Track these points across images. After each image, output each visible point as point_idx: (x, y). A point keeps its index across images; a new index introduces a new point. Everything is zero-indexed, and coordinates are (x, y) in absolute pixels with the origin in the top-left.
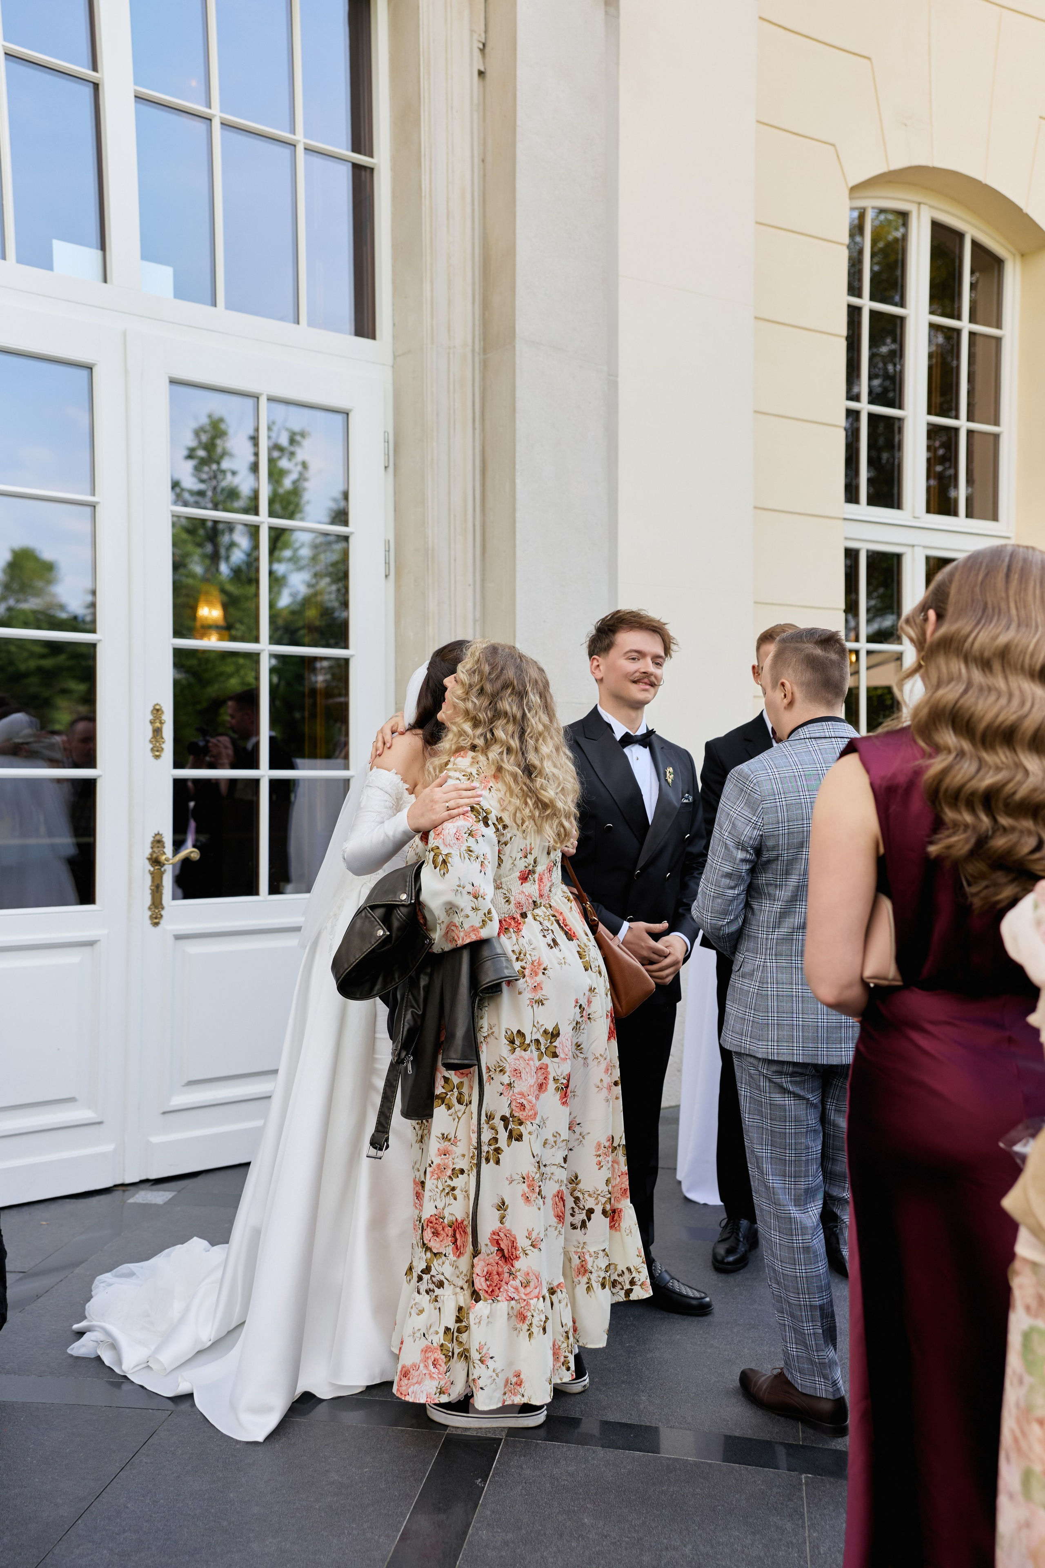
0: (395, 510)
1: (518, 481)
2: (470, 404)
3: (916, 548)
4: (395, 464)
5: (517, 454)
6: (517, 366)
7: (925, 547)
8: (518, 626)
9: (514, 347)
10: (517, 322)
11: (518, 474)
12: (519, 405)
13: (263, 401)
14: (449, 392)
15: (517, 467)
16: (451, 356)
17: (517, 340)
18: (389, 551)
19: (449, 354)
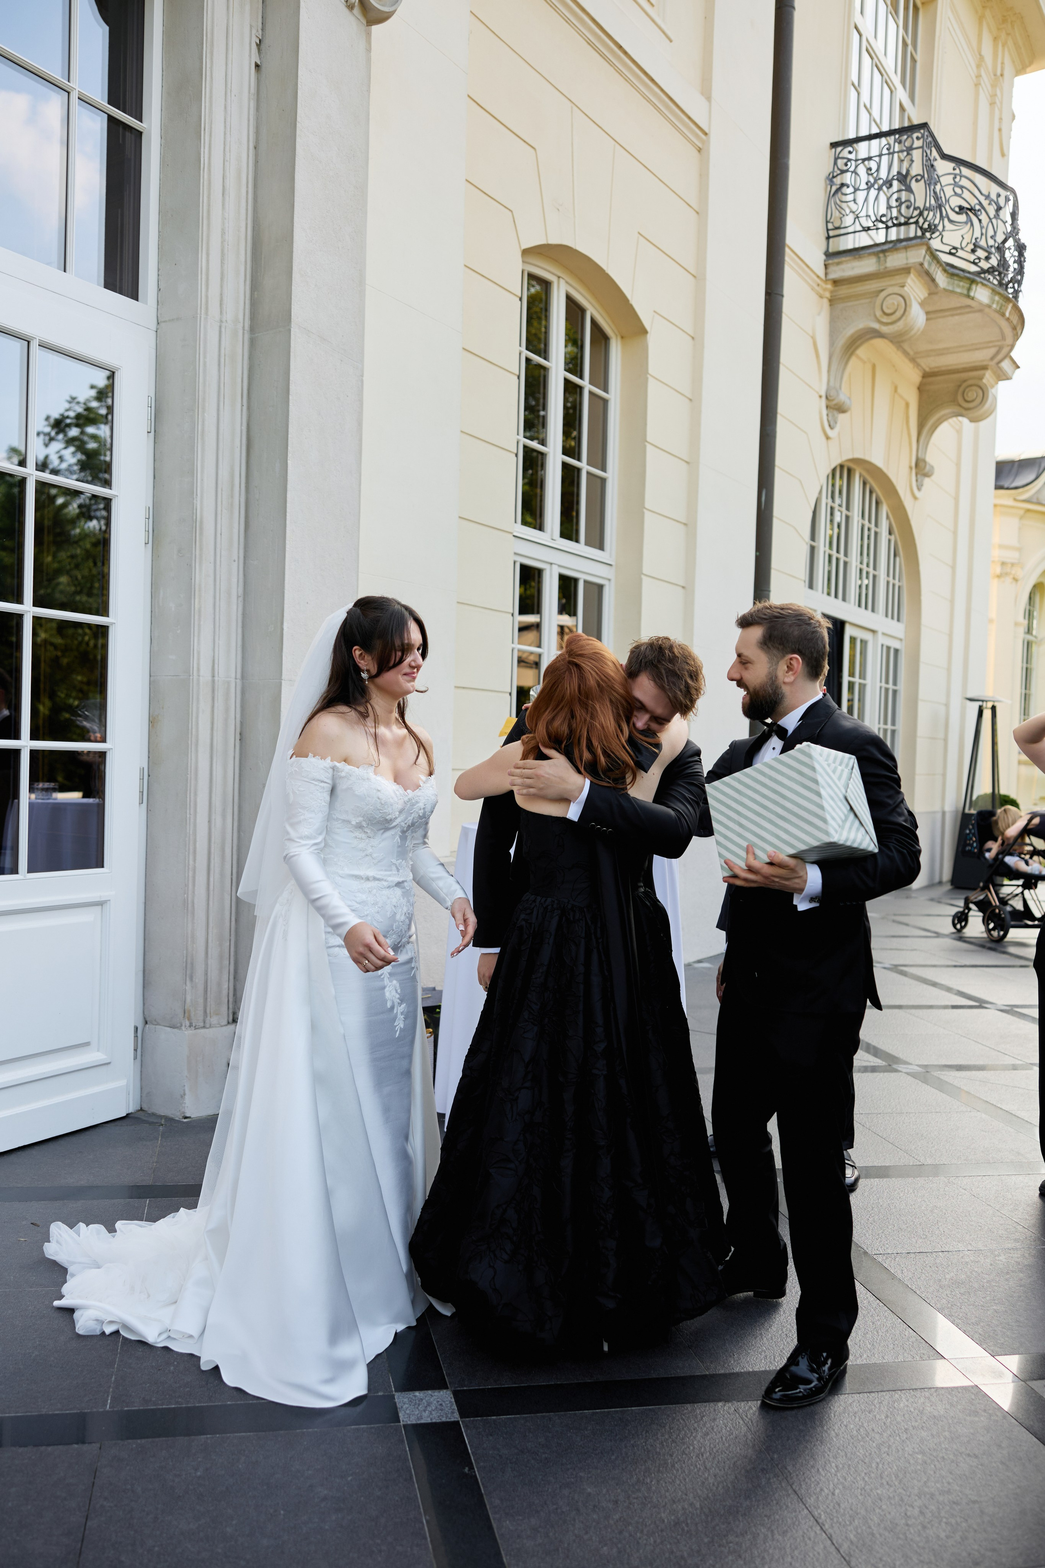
0: (154, 478)
1: (289, 462)
2: (239, 380)
3: (553, 566)
4: (155, 431)
5: (289, 436)
6: (292, 350)
7: (559, 566)
8: (286, 606)
9: (290, 330)
10: (293, 306)
11: (290, 455)
12: (292, 387)
13: (34, 346)
14: (219, 365)
15: (289, 448)
16: (223, 330)
17: (293, 324)
18: (148, 519)
19: (220, 327)
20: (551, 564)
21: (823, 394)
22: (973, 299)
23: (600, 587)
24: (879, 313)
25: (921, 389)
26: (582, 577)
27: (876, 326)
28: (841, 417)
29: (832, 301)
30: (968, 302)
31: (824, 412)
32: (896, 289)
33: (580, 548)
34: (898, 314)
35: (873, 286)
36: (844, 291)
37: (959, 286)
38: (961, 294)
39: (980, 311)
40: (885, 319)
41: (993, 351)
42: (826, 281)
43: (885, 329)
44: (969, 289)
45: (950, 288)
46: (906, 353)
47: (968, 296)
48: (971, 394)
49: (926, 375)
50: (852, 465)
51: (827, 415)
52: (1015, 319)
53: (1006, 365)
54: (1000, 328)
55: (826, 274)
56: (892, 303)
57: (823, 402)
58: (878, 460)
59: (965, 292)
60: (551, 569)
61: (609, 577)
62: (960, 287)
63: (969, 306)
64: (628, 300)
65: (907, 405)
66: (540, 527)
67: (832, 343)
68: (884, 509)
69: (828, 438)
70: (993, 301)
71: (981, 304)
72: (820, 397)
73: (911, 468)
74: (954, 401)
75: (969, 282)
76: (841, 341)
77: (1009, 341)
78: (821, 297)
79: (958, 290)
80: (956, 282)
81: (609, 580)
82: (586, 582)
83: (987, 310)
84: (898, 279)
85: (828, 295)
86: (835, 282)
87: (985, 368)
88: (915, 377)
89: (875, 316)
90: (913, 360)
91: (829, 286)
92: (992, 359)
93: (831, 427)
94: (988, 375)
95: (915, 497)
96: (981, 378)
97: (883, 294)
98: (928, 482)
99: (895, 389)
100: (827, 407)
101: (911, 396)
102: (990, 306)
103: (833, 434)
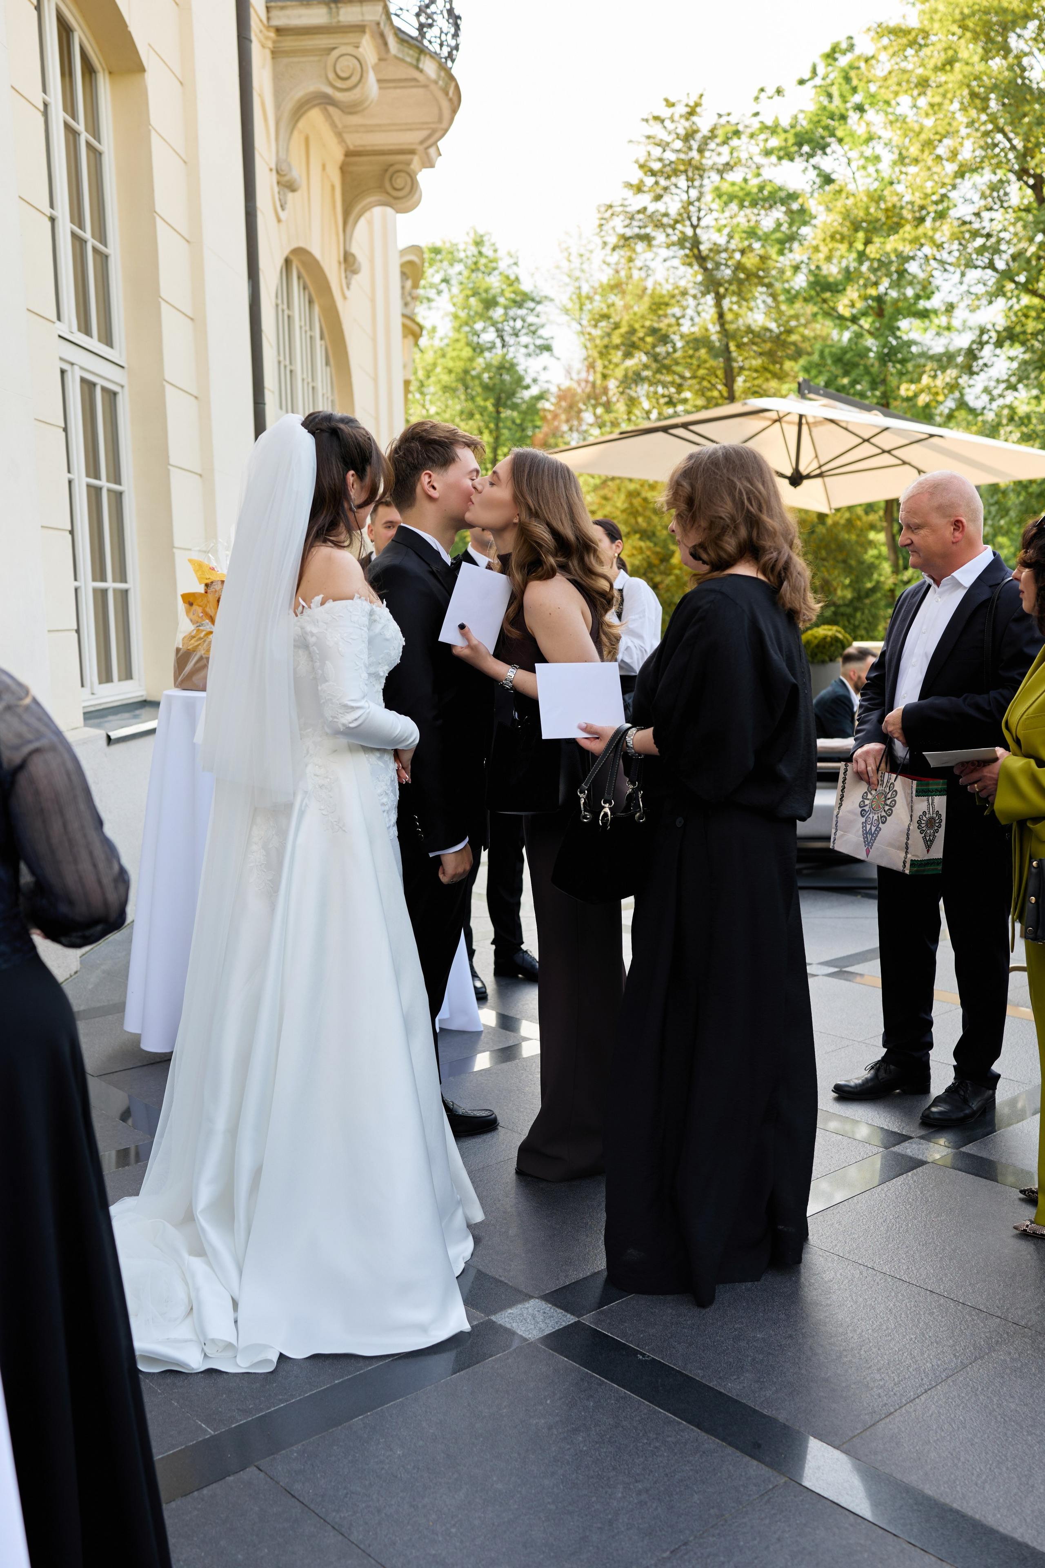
3: (75, 366)
7: (82, 368)
20: (72, 364)
21: (273, 166)
22: (421, 71)
23: (115, 394)
24: (331, 76)
25: (344, 169)
26: (100, 382)
27: (329, 91)
28: (290, 197)
30: (416, 74)
31: (276, 189)
32: (350, 50)
33: (95, 344)
34: (355, 79)
35: (323, 41)
36: (289, 43)
37: (408, 54)
38: (411, 64)
39: (425, 86)
40: (339, 84)
41: (424, 133)
42: (268, 27)
43: (339, 96)
44: (418, 60)
45: (400, 56)
46: (333, 125)
47: (417, 68)
48: (399, 182)
49: (348, 154)
51: (279, 193)
52: (455, 100)
53: (432, 151)
54: (440, 109)
55: (268, 19)
56: (346, 65)
57: (272, 177)
58: (317, 253)
59: (414, 62)
60: (73, 372)
61: (122, 383)
62: (409, 56)
63: (415, 80)
64: (126, 26)
65: (333, 187)
67: (278, 106)
68: (317, 309)
69: (278, 221)
70: (439, 76)
71: (428, 78)
72: (271, 170)
73: (340, 263)
74: (381, 188)
75: (417, 51)
76: (289, 106)
77: (444, 125)
78: (263, 46)
79: (408, 59)
80: (406, 50)
81: (122, 387)
82: (104, 389)
83: (433, 87)
84: (351, 38)
85: (270, 44)
86: (279, 31)
87: (412, 152)
88: (337, 154)
89: (327, 78)
90: (339, 135)
91: (272, 35)
92: (422, 142)
93: (283, 207)
94: (416, 161)
95: (345, 298)
96: (409, 164)
97: (335, 54)
98: (356, 279)
99: (324, 167)
100: (278, 183)
101: (335, 177)
102: (436, 82)
103: (283, 215)
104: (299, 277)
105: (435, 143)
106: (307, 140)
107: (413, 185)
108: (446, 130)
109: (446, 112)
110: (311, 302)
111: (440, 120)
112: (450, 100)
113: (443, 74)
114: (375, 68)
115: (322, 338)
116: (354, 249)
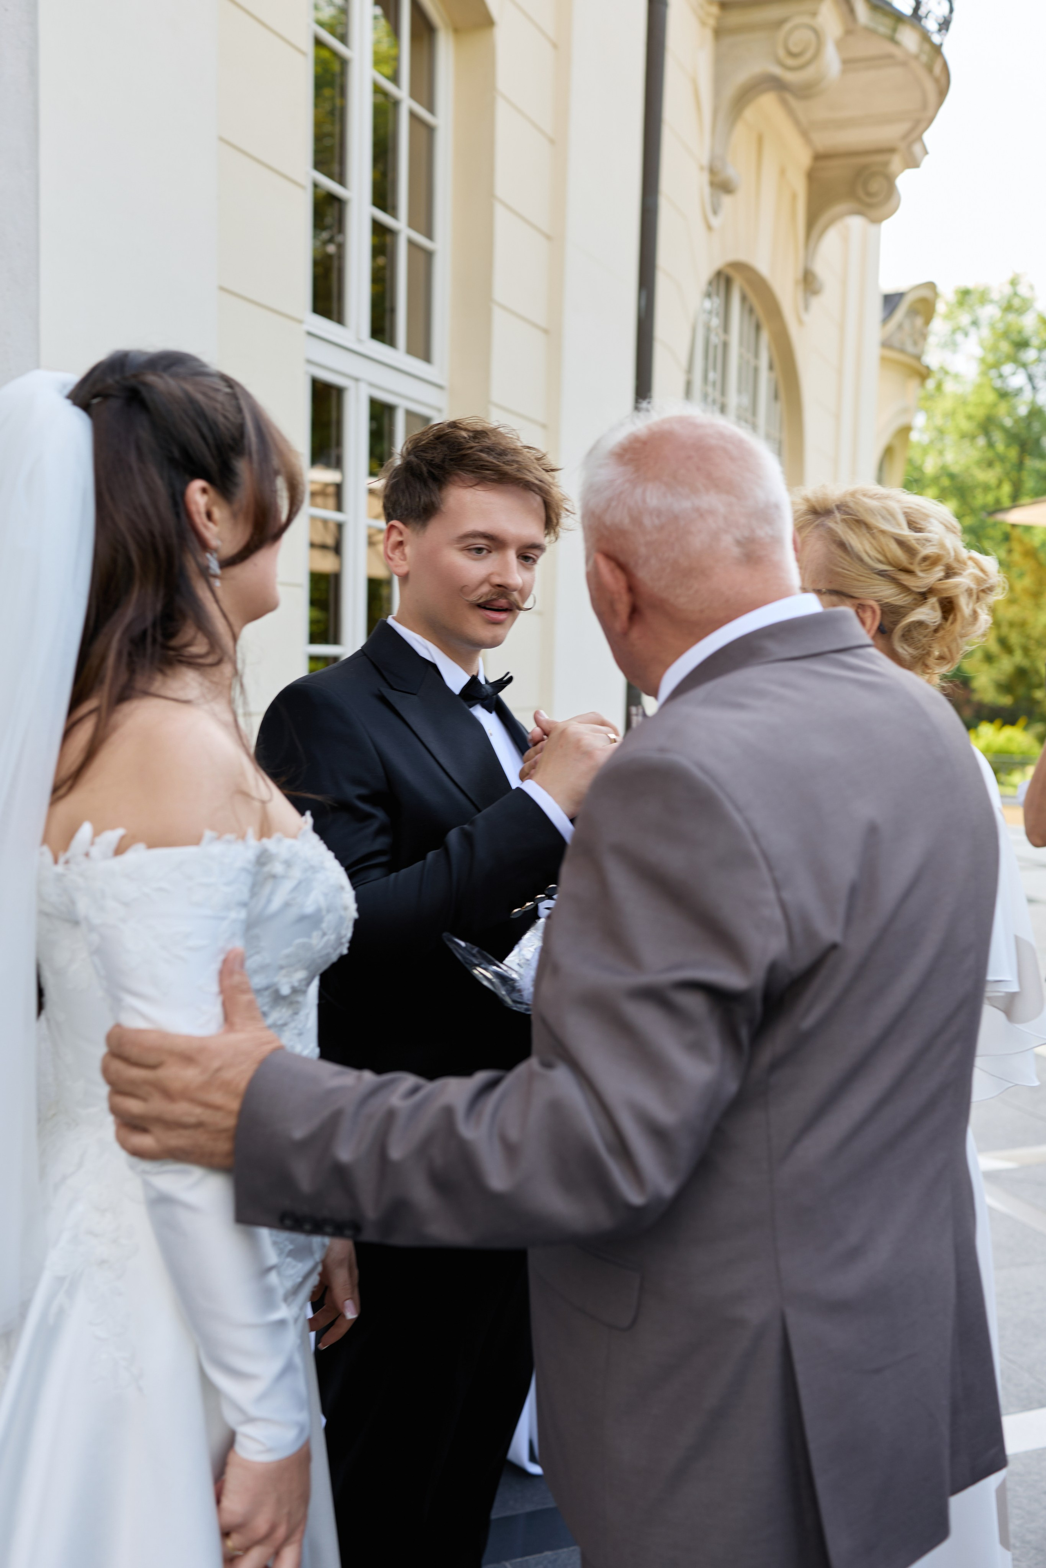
3: (360, 383)
7: (367, 384)
20: (357, 380)
21: (706, 164)
22: (898, 44)
24: (781, 53)
25: (810, 176)
26: (402, 405)
27: (777, 71)
28: (727, 200)
29: (719, 33)
30: (894, 50)
31: (707, 190)
32: (806, 19)
33: (398, 356)
34: (808, 55)
35: (774, 13)
36: (735, 18)
37: (882, 23)
38: (884, 36)
39: (904, 64)
40: (790, 62)
41: (905, 124)
43: (790, 77)
44: (894, 30)
45: (871, 25)
46: (797, 122)
47: (893, 40)
48: (875, 185)
49: (818, 157)
50: (731, 272)
51: (711, 195)
52: (943, 81)
53: (917, 148)
54: (924, 92)
56: (800, 38)
57: (705, 178)
58: (763, 267)
59: (889, 33)
60: (357, 389)
61: (440, 406)
62: (883, 25)
63: (890, 56)
65: (794, 197)
66: (339, 319)
67: (716, 93)
68: (765, 336)
69: (709, 228)
70: (923, 52)
71: (906, 53)
72: (702, 168)
73: (798, 280)
74: (852, 194)
75: (894, 20)
76: (730, 90)
77: (930, 113)
78: (703, 24)
79: (882, 30)
80: (880, 18)
81: (441, 411)
82: (409, 413)
84: (808, 5)
85: (712, 22)
86: (724, 4)
87: (891, 150)
88: (804, 158)
89: (776, 56)
90: (805, 134)
91: (714, 11)
92: (905, 137)
93: (715, 212)
94: (896, 161)
95: (800, 322)
96: (886, 164)
97: (787, 27)
98: (816, 303)
99: (783, 172)
100: (712, 184)
101: (800, 186)
102: (916, 57)
103: (715, 222)
104: (744, 298)
105: (920, 138)
106: (760, 140)
107: (890, 190)
108: (931, 120)
109: (932, 96)
110: (758, 328)
111: (924, 106)
112: (937, 81)
113: (927, 47)
114: (840, 45)
115: (771, 367)
116: (820, 268)
